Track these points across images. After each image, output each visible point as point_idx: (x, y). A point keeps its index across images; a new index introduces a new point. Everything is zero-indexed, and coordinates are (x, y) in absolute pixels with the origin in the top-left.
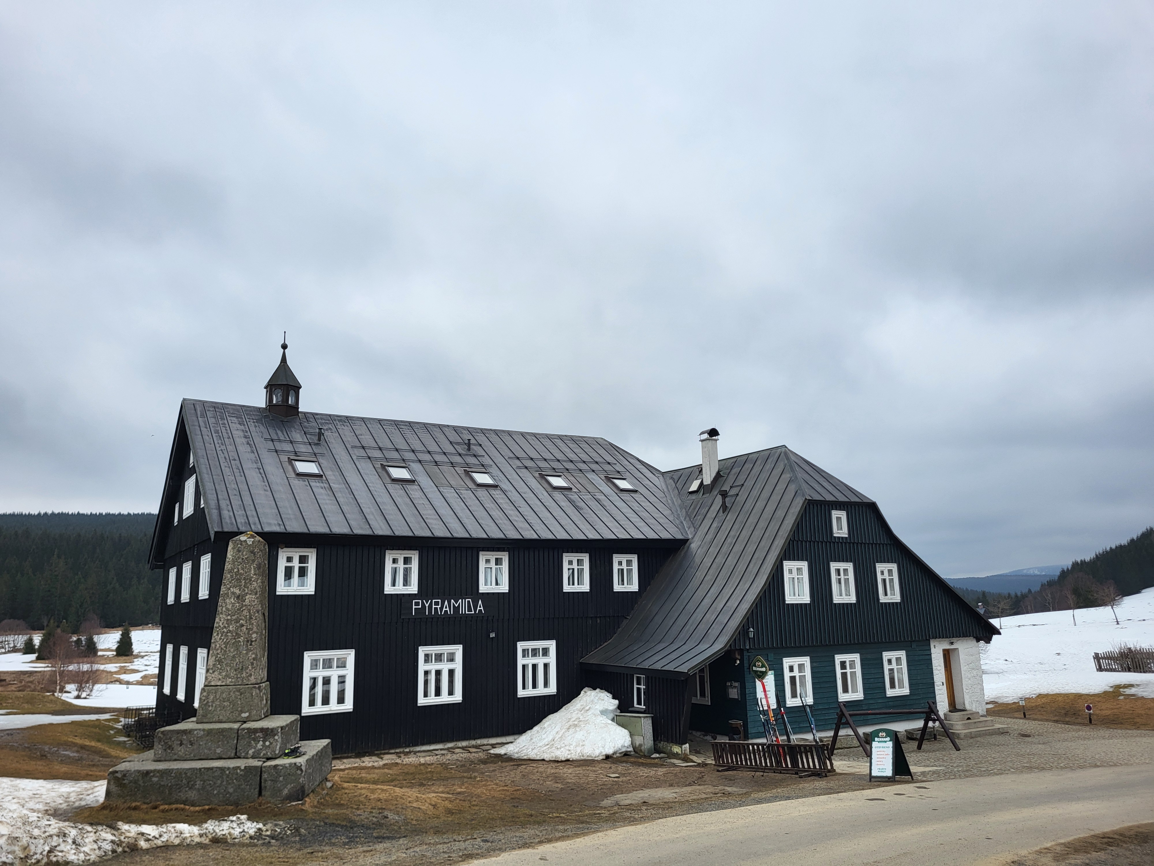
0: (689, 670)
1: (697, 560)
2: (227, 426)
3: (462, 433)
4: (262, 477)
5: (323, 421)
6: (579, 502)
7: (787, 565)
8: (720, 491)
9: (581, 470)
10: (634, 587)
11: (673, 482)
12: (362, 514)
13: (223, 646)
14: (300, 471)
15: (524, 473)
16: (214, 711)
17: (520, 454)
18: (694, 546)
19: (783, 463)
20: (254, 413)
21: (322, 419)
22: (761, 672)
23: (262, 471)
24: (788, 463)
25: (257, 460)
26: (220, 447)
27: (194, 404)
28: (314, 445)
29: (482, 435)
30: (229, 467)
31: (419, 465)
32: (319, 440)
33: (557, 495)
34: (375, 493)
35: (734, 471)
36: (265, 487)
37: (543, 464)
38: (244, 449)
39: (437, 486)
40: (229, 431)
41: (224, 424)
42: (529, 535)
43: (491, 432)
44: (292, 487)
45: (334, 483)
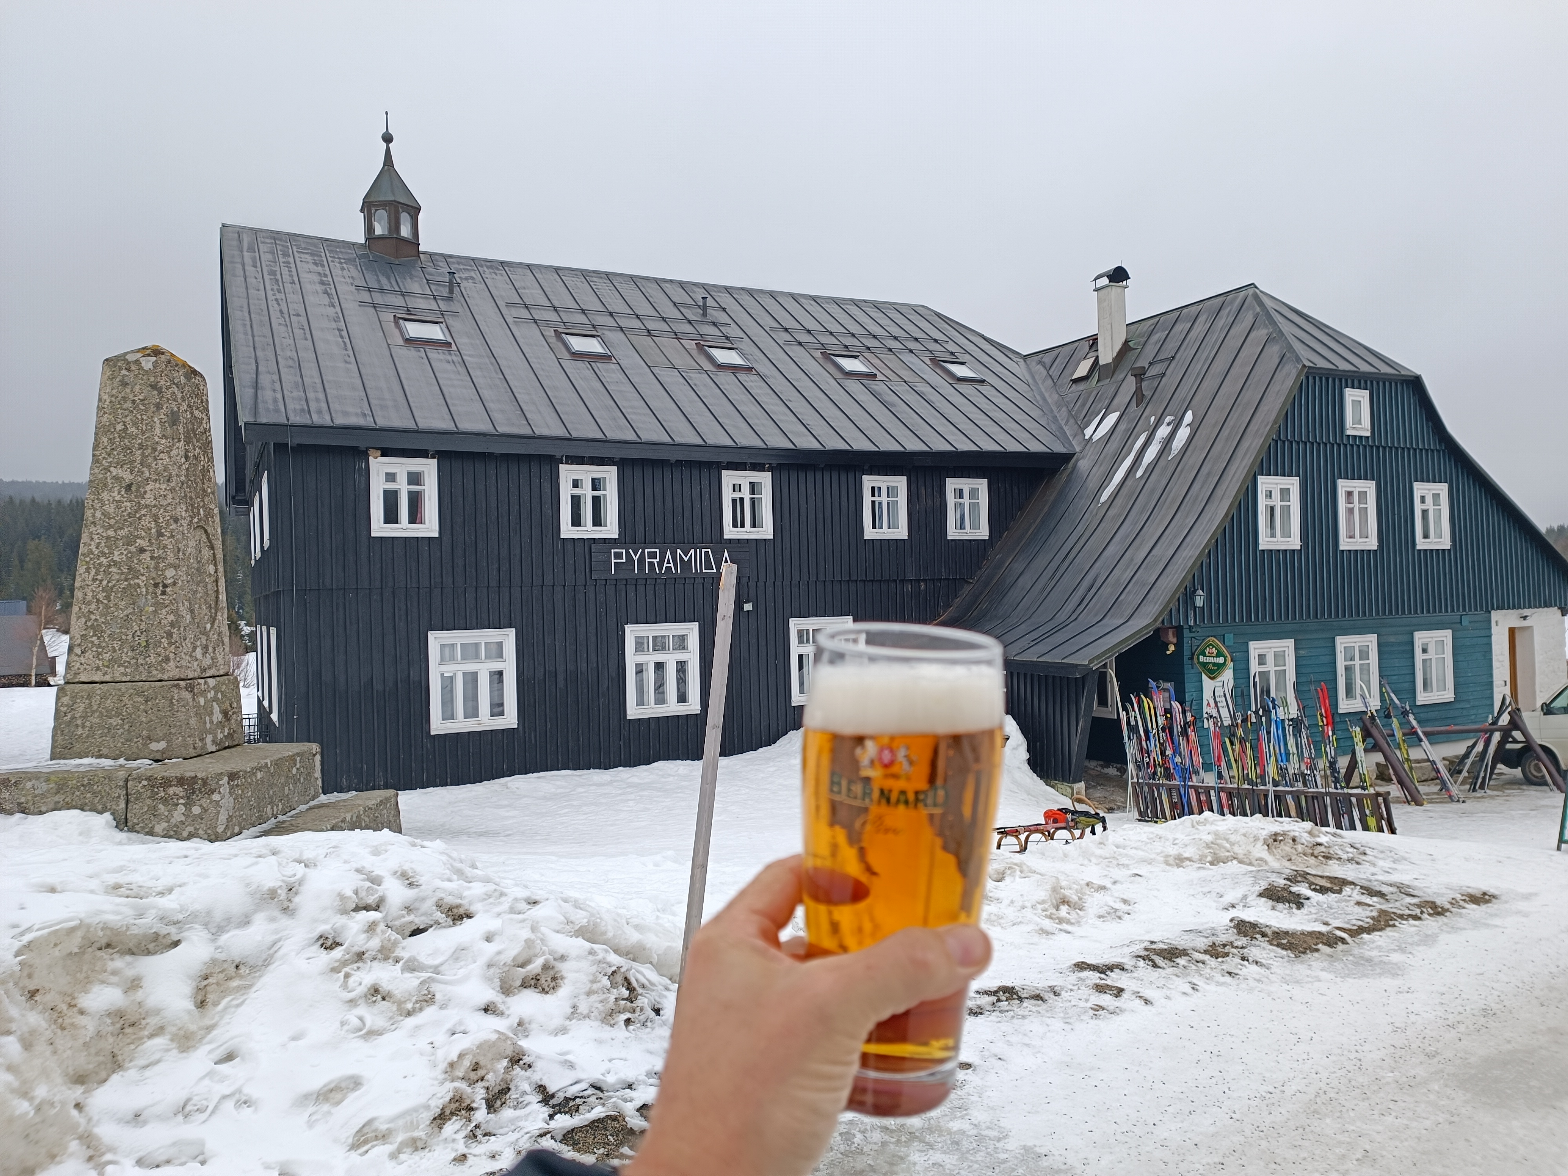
0: (1091, 662)
1: (1092, 484)
2: (293, 265)
3: (694, 292)
4: (344, 342)
5: (462, 267)
6: (888, 395)
7: (1265, 483)
8: (1131, 369)
9: (890, 350)
10: (983, 533)
11: (1042, 369)
12: (516, 404)
13: (101, 596)
14: (411, 335)
15: (797, 352)
16: (87, 737)
17: (790, 323)
18: (1084, 465)
19: (1251, 312)
20: (343, 250)
21: (458, 263)
22: (1214, 664)
23: (344, 333)
24: (1262, 310)
25: (338, 317)
26: (274, 295)
27: (238, 233)
28: (442, 300)
29: (728, 295)
30: (287, 325)
31: (621, 335)
32: (451, 291)
33: (853, 386)
34: (542, 373)
35: (1155, 338)
36: (347, 358)
37: (827, 340)
38: (316, 299)
39: (649, 367)
40: (294, 273)
41: (289, 263)
42: (807, 443)
43: (741, 292)
44: (395, 359)
45: (470, 356)
